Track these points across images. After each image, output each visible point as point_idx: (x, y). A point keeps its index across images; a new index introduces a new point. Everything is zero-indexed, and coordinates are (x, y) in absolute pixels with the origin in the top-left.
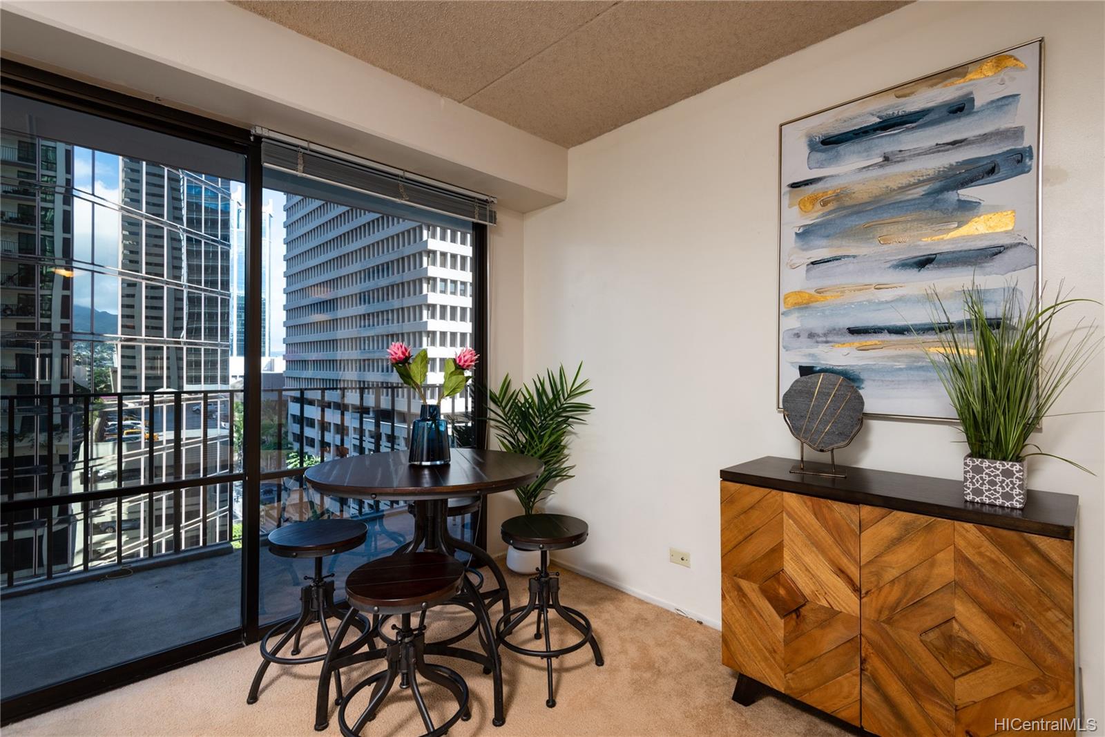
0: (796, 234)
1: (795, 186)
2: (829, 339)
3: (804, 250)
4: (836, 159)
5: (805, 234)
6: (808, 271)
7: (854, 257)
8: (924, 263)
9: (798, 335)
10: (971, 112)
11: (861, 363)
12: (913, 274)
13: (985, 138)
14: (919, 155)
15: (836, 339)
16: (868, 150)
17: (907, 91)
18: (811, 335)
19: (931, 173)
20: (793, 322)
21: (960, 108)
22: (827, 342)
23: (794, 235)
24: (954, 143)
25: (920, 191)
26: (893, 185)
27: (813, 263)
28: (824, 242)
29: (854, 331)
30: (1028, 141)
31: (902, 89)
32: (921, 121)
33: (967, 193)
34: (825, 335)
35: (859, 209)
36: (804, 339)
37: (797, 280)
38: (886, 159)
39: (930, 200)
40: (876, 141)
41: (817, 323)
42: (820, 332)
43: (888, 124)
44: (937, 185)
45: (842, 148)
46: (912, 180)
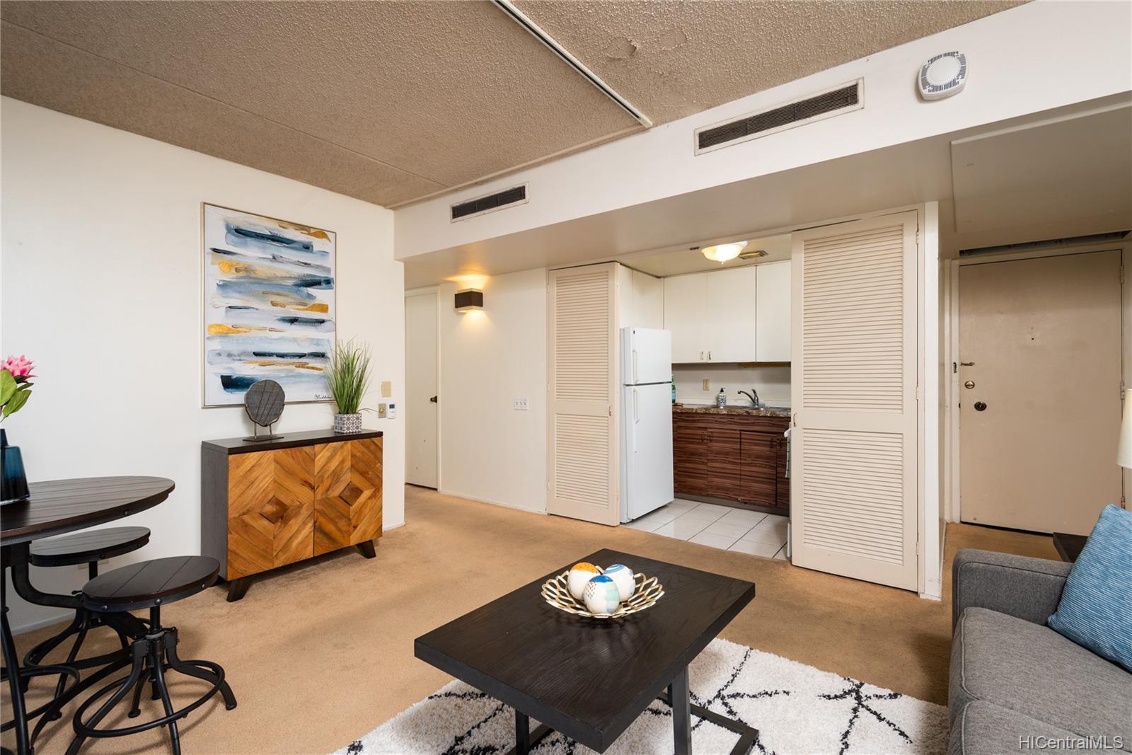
0: (217, 284)
1: (215, 250)
2: (242, 358)
3: (224, 297)
4: (245, 244)
5: (224, 286)
6: (226, 311)
7: (257, 309)
8: (293, 321)
9: (220, 354)
10: (312, 252)
11: (261, 373)
12: (287, 325)
13: (317, 267)
14: (290, 263)
15: (246, 358)
16: (264, 248)
17: (284, 225)
18: (229, 355)
19: (296, 275)
20: (216, 345)
21: (307, 247)
22: (240, 360)
23: (216, 285)
24: (305, 264)
25: (291, 282)
26: (279, 274)
27: (230, 307)
28: (237, 295)
29: (256, 354)
30: (332, 276)
31: (284, 223)
32: (290, 245)
33: (311, 290)
34: (239, 355)
35: (259, 281)
36: (224, 358)
37: (219, 316)
38: (274, 258)
39: (296, 288)
40: (269, 245)
41: (234, 347)
42: (236, 353)
43: (274, 239)
44: (299, 282)
45: (248, 240)
46: (288, 275)
